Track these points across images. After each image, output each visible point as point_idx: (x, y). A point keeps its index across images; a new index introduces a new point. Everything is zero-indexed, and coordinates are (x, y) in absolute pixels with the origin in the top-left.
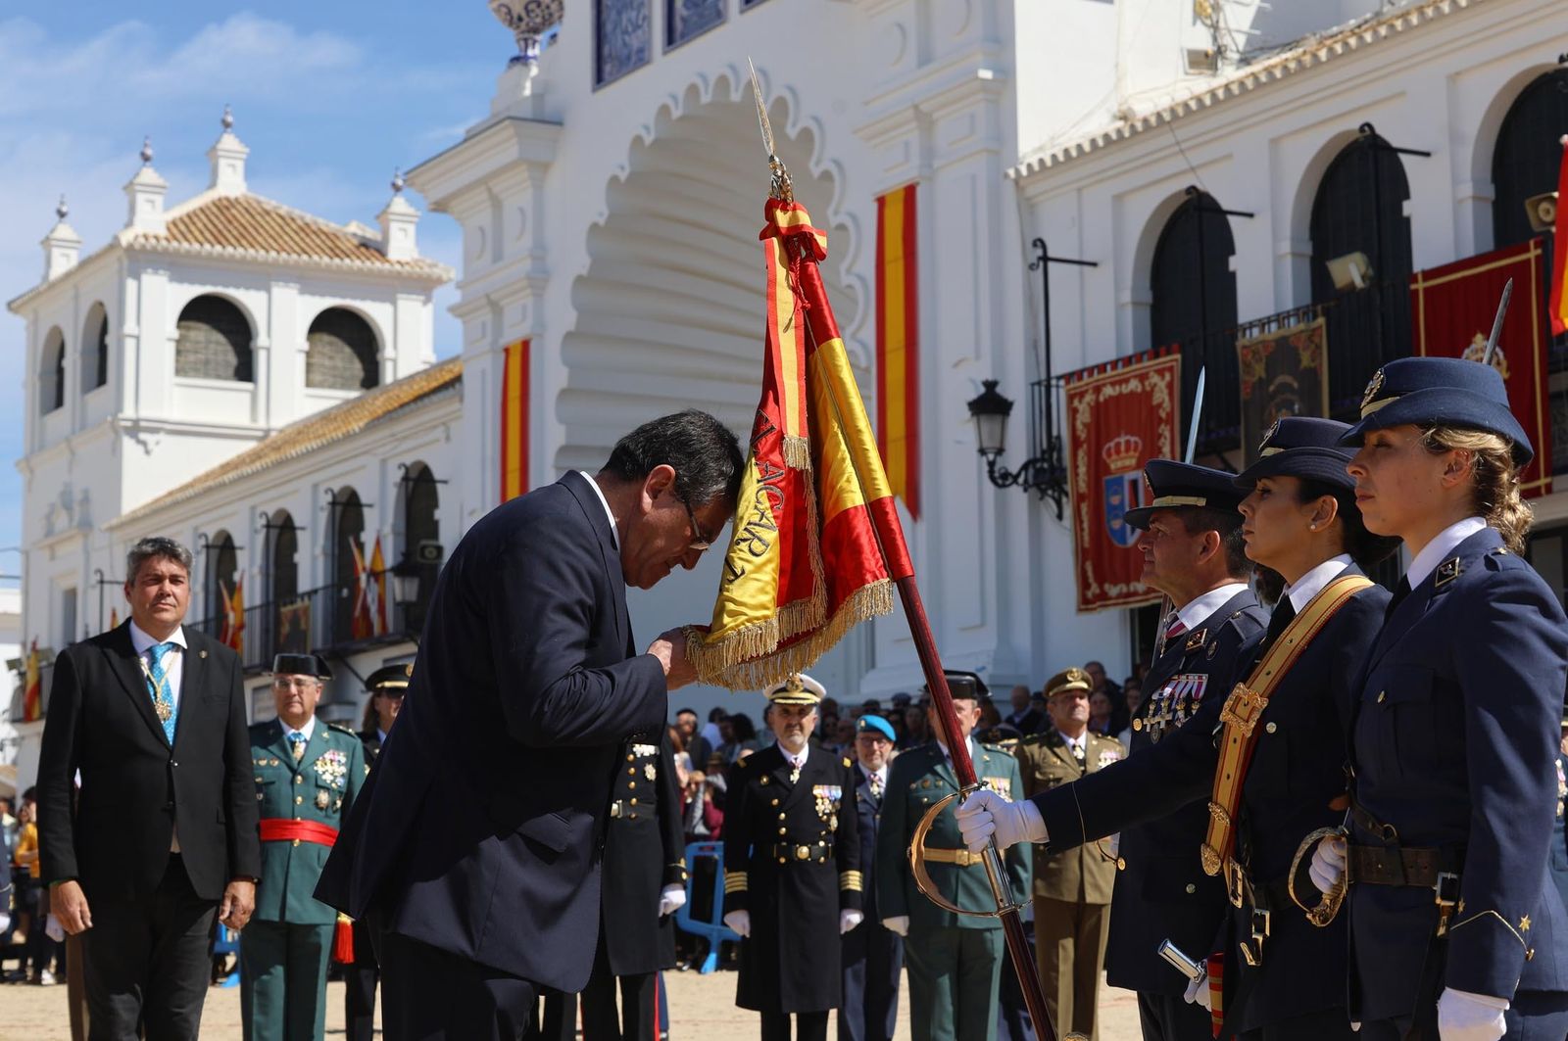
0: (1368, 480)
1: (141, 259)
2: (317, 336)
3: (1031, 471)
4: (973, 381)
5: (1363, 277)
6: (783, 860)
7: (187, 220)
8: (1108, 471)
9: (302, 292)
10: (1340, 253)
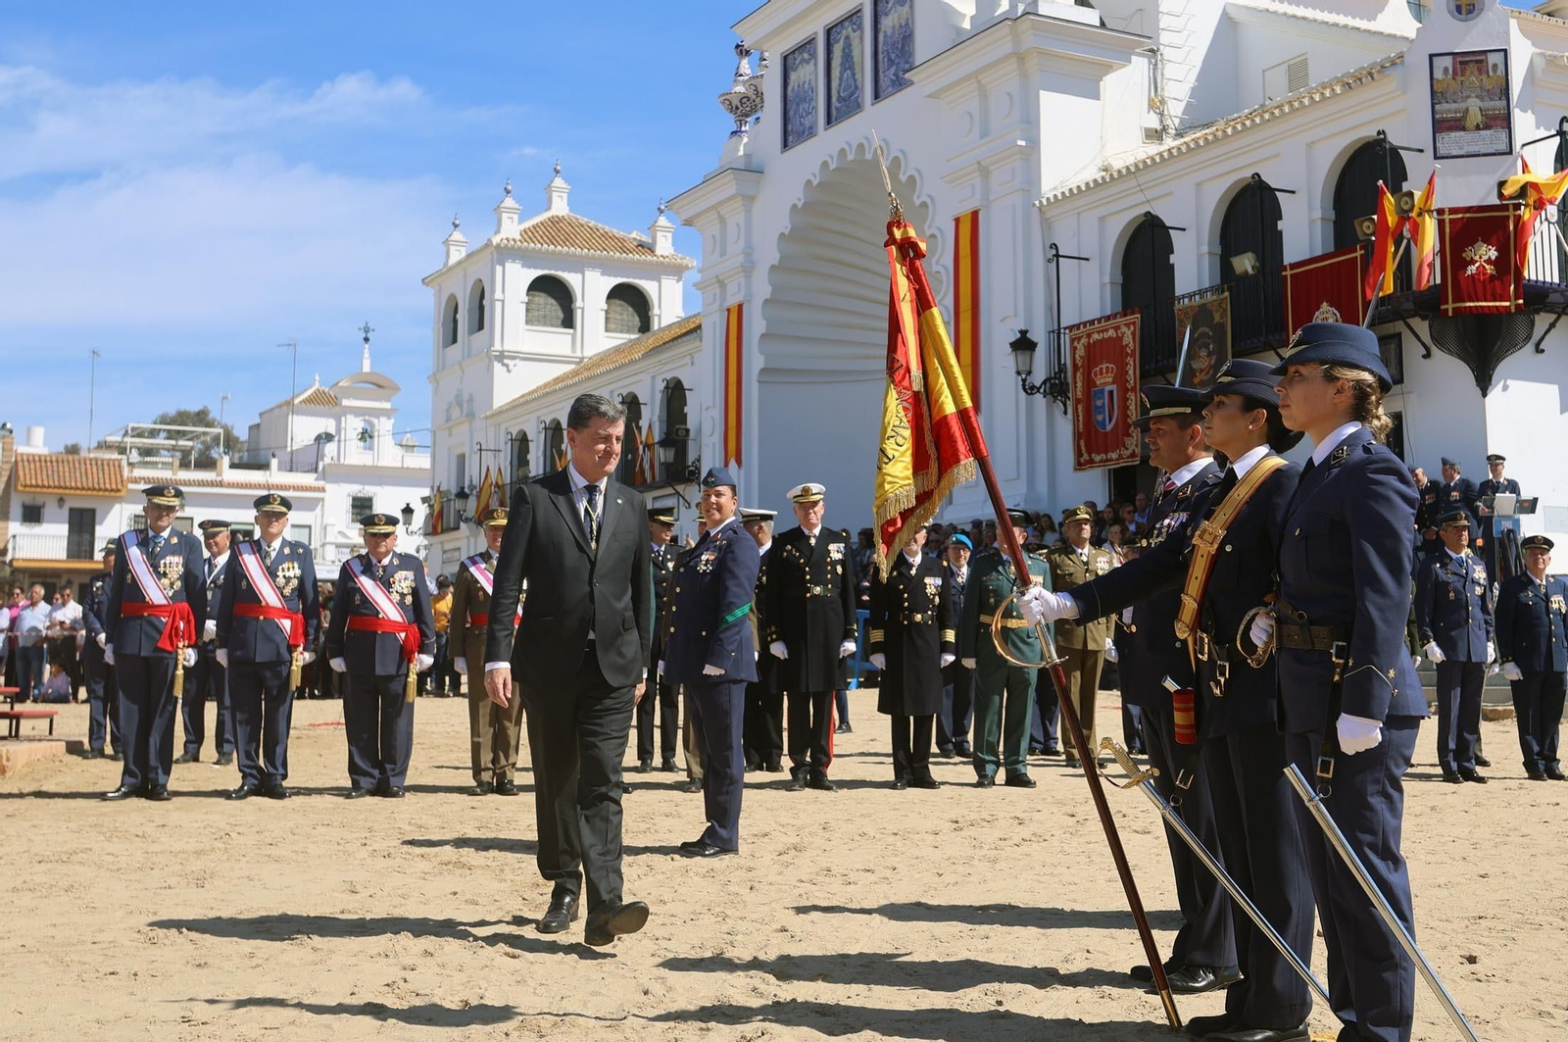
0: (1287, 395)
1: (505, 253)
2: (613, 301)
3: (1048, 385)
4: (1012, 330)
5: (1253, 268)
6: (906, 623)
7: (532, 229)
8: (1095, 385)
9: (603, 274)
10: (1238, 253)
